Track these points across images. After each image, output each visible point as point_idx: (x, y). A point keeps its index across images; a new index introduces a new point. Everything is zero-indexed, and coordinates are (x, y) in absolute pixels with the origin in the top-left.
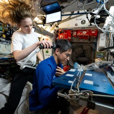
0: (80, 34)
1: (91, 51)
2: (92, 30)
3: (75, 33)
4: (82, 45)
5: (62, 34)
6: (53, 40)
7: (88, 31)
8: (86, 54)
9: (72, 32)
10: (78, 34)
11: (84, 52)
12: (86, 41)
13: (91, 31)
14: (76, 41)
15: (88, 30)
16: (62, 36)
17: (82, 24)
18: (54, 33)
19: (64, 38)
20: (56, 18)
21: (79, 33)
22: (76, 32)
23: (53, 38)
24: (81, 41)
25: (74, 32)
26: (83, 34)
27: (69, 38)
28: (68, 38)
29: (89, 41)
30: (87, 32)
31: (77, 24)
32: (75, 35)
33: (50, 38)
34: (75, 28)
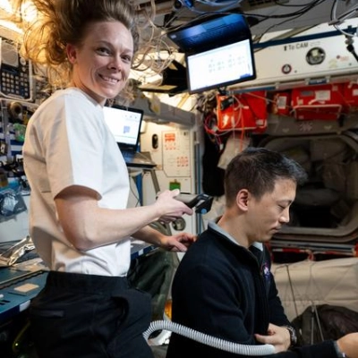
0: (306, 103)
1: (345, 161)
2: (352, 83)
3: (281, 103)
4: (309, 141)
5: (232, 110)
6: (195, 139)
7: (335, 89)
8: (325, 177)
9: (268, 97)
10: (296, 104)
11: (318, 169)
12: (328, 128)
13: (350, 87)
14: (286, 131)
15: (335, 84)
16: (233, 119)
17: (310, 63)
18: (198, 108)
19: (239, 126)
20: (230, 66)
21: (300, 102)
22: (284, 98)
23: (196, 128)
24: (307, 128)
25: (276, 97)
26: (317, 103)
27: (260, 122)
28: (255, 125)
29: (341, 125)
30: (333, 94)
31: (289, 66)
32: (283, 107)
33: (181, 128)
34: (282, 82)
